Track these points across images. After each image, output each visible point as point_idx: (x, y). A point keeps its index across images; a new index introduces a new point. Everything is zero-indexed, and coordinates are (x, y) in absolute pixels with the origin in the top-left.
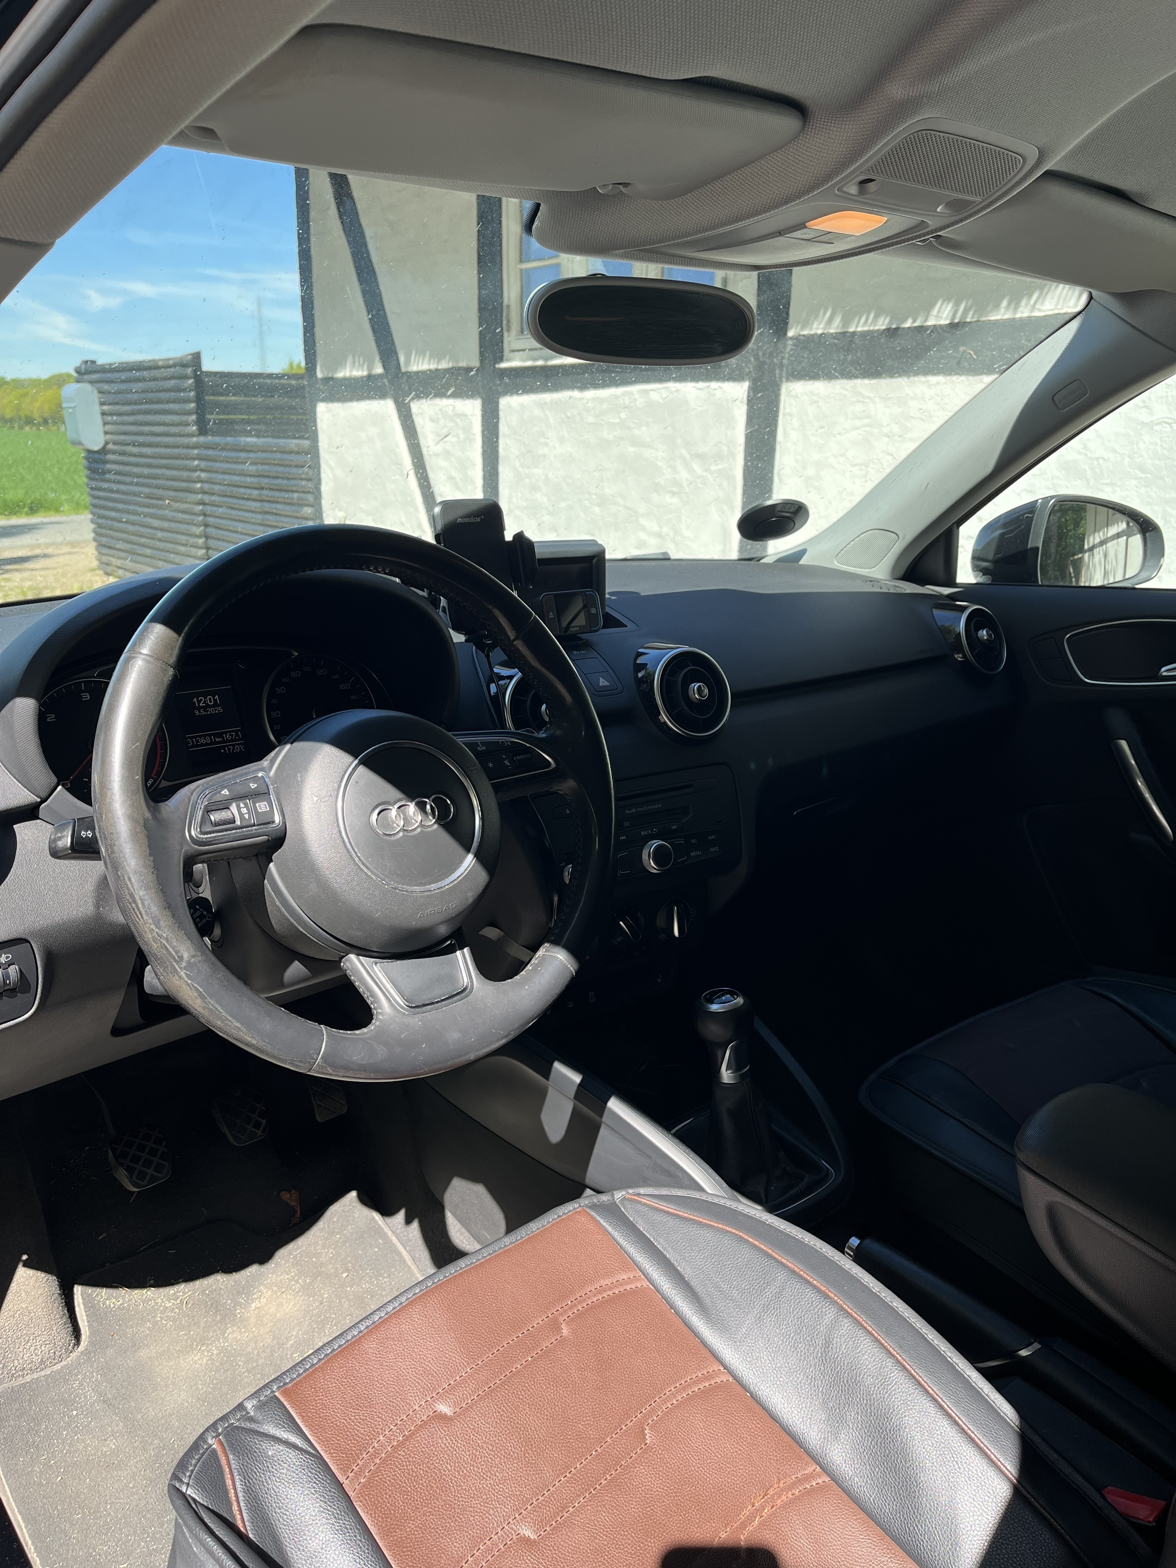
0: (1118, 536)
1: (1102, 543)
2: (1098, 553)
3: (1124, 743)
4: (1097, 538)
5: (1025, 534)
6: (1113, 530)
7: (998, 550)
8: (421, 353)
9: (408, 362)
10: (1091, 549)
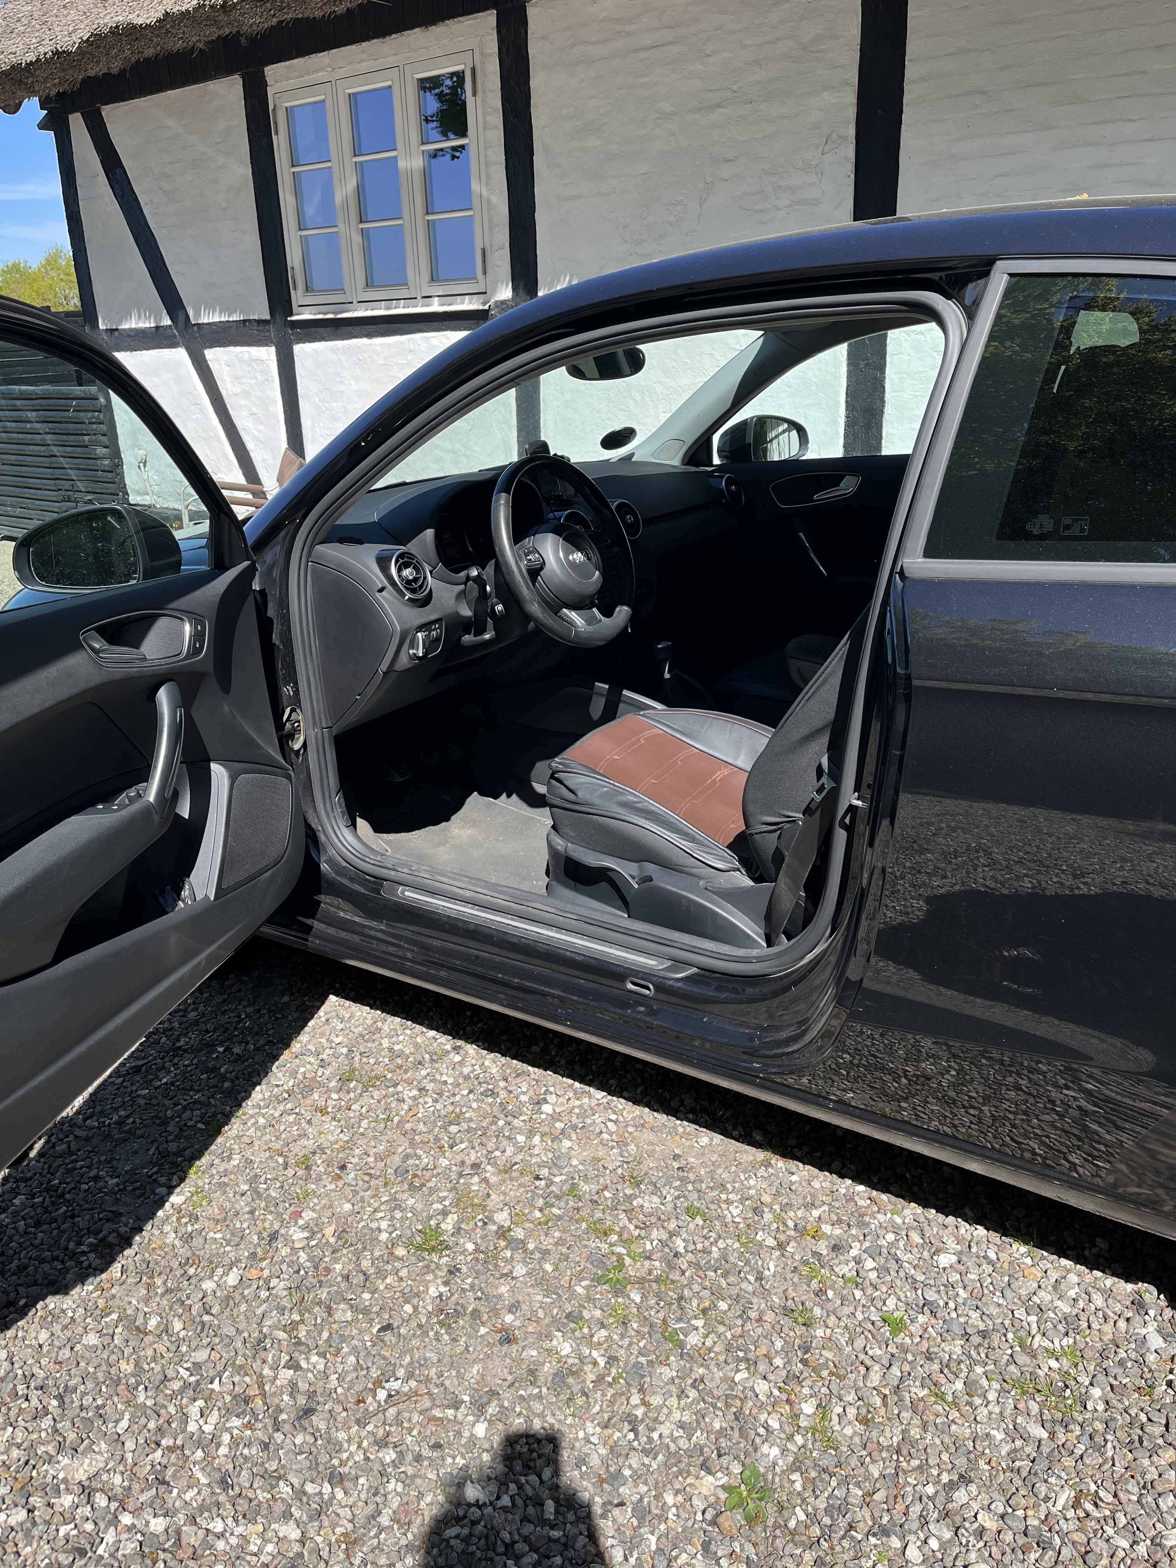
0: (784, 432)
1: (777, 436)
2: (775, 442)
3: (801, 534)
4: (774, 434)
5: (744, 437)
6: (781, 429)
7: (731, 444)
8: (211, 307)
9: (198, 314)
10: (771, 441)
